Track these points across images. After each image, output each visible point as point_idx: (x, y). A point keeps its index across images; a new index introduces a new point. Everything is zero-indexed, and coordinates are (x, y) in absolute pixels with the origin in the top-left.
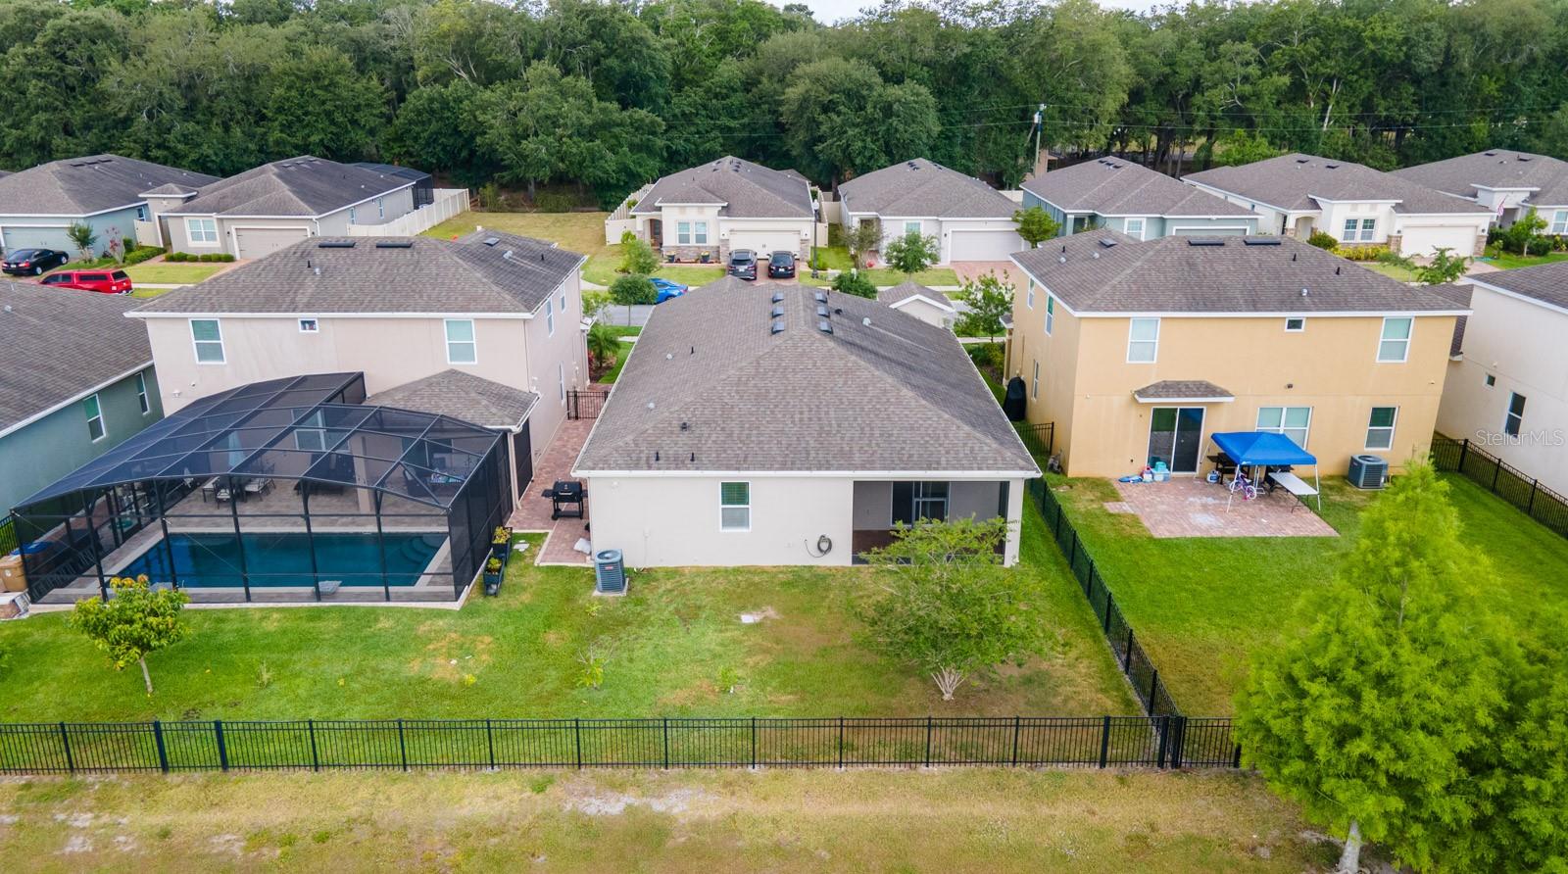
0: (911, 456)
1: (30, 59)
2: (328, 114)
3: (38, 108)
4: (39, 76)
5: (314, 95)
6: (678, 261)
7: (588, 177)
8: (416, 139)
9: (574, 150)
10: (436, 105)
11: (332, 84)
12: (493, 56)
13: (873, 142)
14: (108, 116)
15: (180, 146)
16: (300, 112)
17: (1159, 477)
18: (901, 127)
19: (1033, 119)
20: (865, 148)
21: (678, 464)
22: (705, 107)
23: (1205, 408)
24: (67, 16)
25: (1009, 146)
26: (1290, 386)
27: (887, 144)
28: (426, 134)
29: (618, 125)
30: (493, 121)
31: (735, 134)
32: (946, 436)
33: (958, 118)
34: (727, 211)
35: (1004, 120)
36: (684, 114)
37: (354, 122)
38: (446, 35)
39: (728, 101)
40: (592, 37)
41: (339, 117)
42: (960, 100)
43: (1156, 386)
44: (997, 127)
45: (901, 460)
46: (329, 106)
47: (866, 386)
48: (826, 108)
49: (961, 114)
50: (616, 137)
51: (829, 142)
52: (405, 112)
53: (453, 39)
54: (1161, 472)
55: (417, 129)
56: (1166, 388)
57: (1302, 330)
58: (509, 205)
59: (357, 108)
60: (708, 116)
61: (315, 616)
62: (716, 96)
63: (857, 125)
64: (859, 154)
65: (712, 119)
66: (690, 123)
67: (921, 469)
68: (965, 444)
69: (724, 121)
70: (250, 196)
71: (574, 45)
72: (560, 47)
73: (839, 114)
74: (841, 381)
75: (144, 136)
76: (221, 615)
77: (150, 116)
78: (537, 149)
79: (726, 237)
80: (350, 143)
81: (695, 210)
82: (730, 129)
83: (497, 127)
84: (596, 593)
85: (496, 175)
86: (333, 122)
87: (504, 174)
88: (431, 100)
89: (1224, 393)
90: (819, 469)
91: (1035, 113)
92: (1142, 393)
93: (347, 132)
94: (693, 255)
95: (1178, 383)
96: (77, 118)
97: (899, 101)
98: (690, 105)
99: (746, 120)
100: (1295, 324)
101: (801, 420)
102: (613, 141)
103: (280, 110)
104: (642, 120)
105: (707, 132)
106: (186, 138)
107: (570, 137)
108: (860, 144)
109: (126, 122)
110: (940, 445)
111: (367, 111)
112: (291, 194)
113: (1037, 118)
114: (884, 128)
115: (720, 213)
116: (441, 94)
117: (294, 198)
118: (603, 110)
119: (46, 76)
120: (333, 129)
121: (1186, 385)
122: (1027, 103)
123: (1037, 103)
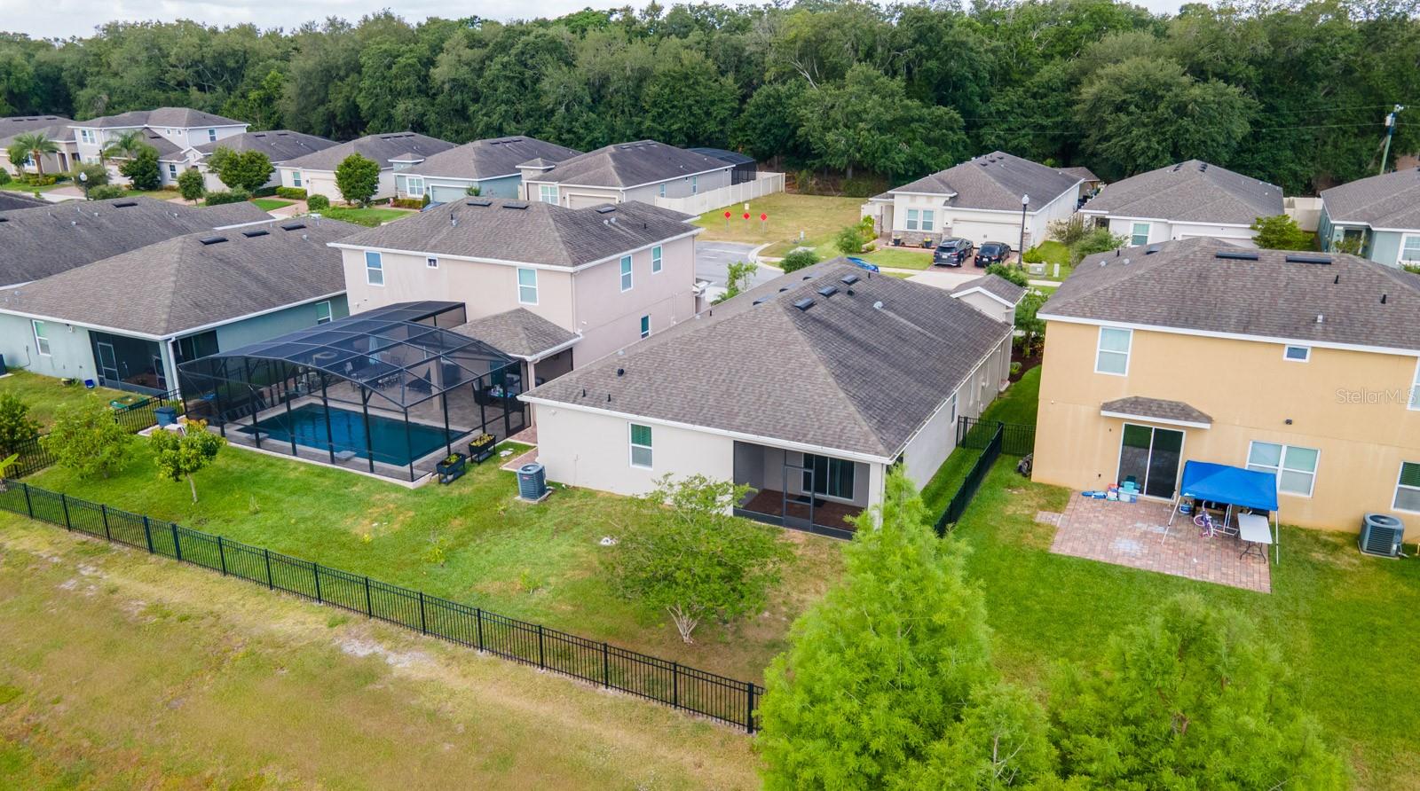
0: (785, 426)
1: (504, 66)
2: (690, 107)
3: (502, 102)
4: (507, 78)
5: (681, 92)
6: (903, 245)
7: (880, 167)
8: (754, 129)
9: (868, 142)
10: (771, 101)
11: (697, 83)
12: (831, 59)
13: (1158, 143)
14: (542, 107)
15: (581, 131)
16: (667, 106)
17: (1125, 498)
18: (1192, 127)
19: (1385, 121)
20: (1149, 148)
21: (597, 403)
22: (1020, 105)
23: (1184, 432)
24: (534, 34)
25: (1351, 150)
26: (1289, 422)
27: (1175, 144)
28: (761, 126)
29: (917, 121)
30: (810, 115)
31: (1048, 132)
32: (829, 414)
33: (1292, 119)
34: (953, 201)
35: (1351, 122)
36: (998, 112)
37: (708, 114)
38: (794, 41)
39: (1045, 101)
40: (915, 41)
41: (696, 110)
42: (1297, 100)
43: (1124, 401)
44: (1340, 129)
45: (774, 428)
46: (690, 101)
47: (790, 359)
48: (1120, 108)
49: (1296, 116)
50: (913, 131)
51: (1113, 141)
52: (749, 108)
53: (799, 44)
54: (1129, 491)
55: (755, 121)
56: (1135, 404)
57: (1307, 360)
58: (819, 189)
59: (713, 103)
60: (1022, 114)
61: (323, 473)
62: (1034, 96)
63: (1145, 125)
64: (1143, 153)
65: (1026, 117)
66: (1004, 120)
67: (787, 438)
68: (840, 423)
69: (1039, 119)
70: (587, 170)
71: (900, 49)
72: (889, 51)
73: (1129, 114)
74: (772, 351)
75: (559, 123)
76: (274, 461)
77: (567, 109)
78: (837, 141)
79: (949, 226)
80: (705, 131)
81: (924, 199)
82: (1043, 128)
83: (811, 119)
84: (519, 498)
85: (809, 162)
86: (692, 114)
87: (816, 161)
88: (768, 97)
89: (1209, 420)
90: (701, 424)
91: (1389, 113)
92: (1107, 407)
93: (703, 122)
94: (919, 240)
95: (1152, 401)
96: (522, 108)
97: (1196, 101)
98: (1005, 104)
99: (1060, 119)
100: (1297, 353)
101: (716, 380)
102: (910, 135)
103: (655, 104)
104: (941, 117)
105: (1019, 129)
106: (586, 126)
107: (869, 131)
108: (1144, 144)
109: (552, 112)
110: (818, 420)
111: (720, 105)
112: (613, 170)
113: (1389, 120)
114: (1173, 128)
115: (946, 204)
116: (777, 91)
117: (615, 174)
118: (906, 107)
119: (511, 79)
120: (692, 119)
121: (1160, 404)
122: (1383, 103)
123: (1394, 103)
